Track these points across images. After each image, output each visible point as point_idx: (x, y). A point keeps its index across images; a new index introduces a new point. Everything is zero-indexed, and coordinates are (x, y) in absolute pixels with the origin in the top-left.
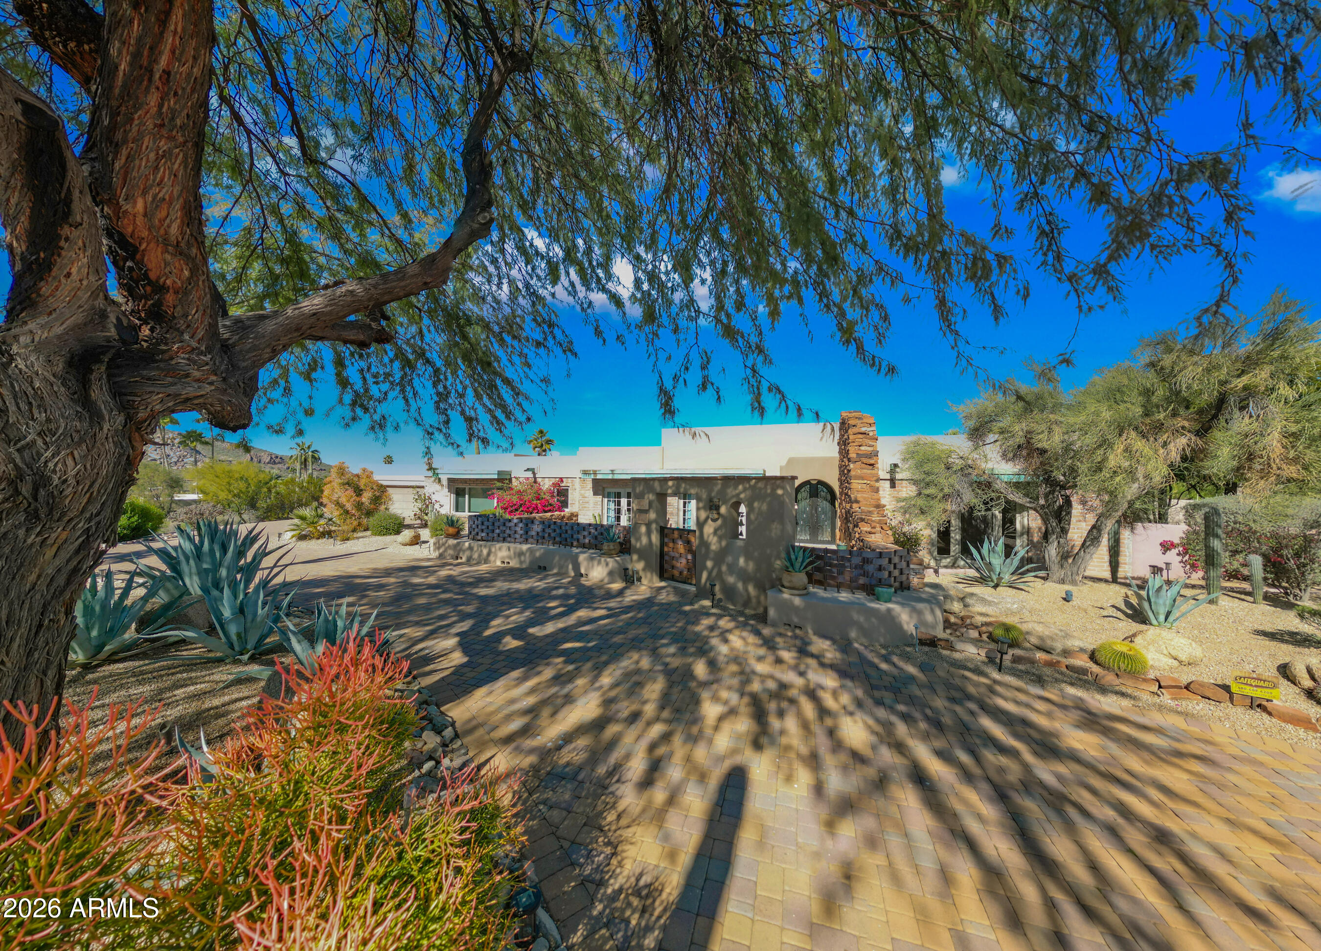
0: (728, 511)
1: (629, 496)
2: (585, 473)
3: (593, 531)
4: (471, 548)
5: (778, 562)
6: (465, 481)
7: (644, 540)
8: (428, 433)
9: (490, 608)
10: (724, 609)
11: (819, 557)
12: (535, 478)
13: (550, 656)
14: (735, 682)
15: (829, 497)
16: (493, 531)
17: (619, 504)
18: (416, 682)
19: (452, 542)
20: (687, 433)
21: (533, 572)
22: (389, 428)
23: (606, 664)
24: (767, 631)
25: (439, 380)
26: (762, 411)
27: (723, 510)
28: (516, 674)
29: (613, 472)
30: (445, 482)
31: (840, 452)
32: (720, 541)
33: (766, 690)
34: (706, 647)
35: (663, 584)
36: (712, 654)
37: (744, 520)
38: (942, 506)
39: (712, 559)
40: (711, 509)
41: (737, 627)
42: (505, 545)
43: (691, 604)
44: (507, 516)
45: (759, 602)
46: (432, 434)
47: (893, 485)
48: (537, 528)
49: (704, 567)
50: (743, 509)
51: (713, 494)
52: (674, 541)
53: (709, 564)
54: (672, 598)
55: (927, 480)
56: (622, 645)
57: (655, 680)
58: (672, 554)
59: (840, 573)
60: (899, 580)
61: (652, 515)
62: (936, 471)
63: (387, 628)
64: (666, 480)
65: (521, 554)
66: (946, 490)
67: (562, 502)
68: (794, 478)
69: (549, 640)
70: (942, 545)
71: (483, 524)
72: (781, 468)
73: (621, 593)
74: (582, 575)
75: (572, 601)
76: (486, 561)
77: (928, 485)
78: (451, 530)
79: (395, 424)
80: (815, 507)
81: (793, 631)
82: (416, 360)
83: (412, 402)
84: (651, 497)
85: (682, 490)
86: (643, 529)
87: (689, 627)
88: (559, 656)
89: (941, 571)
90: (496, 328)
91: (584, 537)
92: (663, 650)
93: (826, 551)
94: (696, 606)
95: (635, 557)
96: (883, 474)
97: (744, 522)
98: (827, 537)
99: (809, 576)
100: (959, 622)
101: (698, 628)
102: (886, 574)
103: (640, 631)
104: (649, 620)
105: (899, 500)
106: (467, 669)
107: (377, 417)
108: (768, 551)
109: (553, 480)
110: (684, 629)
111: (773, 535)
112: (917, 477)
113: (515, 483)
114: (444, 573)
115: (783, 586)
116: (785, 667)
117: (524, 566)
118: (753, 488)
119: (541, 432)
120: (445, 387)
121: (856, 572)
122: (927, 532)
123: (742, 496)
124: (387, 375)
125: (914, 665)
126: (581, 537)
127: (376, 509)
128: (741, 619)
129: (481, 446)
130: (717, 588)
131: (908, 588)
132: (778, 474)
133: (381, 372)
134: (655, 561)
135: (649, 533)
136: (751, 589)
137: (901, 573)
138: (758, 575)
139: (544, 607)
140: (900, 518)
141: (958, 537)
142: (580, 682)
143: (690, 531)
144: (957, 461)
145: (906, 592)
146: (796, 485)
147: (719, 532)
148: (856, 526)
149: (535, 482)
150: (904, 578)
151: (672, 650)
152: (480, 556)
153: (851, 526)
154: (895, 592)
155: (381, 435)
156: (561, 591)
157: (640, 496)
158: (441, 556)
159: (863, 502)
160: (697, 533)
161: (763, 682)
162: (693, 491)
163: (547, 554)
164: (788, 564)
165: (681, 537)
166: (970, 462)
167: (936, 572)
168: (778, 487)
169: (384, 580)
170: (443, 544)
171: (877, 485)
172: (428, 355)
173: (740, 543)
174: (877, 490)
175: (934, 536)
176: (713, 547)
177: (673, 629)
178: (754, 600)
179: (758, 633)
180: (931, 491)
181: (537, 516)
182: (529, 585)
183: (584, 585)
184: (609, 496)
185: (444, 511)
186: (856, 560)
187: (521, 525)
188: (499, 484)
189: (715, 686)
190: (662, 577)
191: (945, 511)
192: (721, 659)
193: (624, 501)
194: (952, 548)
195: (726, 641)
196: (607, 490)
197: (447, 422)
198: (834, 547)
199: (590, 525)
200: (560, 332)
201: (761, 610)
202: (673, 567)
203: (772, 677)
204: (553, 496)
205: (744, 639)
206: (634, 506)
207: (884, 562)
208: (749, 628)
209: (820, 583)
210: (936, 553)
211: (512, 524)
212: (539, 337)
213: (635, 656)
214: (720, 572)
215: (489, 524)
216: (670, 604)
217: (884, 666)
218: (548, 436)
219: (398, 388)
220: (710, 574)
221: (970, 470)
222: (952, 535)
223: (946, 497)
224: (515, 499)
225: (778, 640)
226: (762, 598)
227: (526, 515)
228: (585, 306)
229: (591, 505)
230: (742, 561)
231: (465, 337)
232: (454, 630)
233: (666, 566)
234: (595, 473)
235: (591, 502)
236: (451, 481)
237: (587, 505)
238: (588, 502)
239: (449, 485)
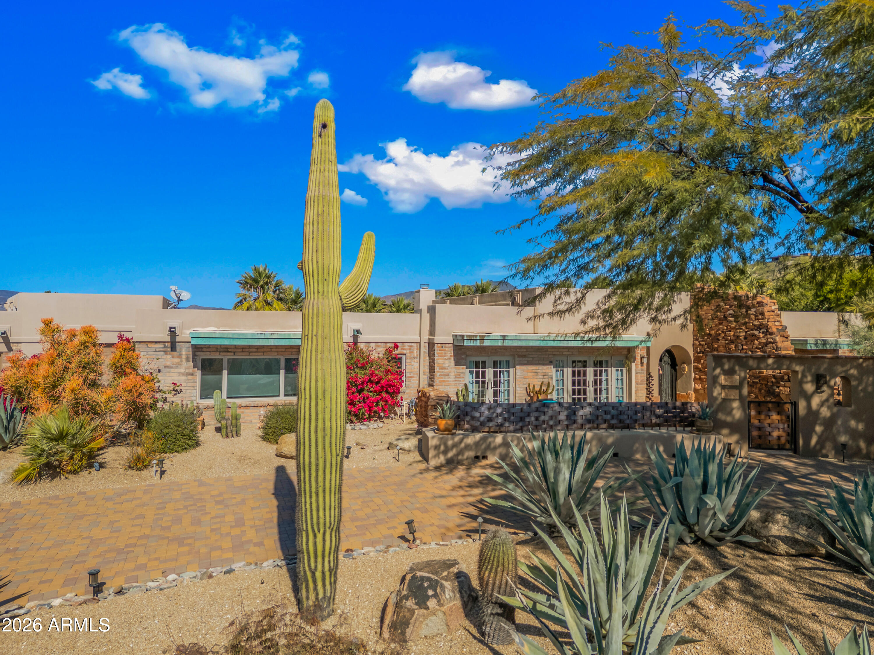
12: (356, 343)
17: (483, 375)
29: (504, 338)
39: (822, 425)
40: (818, 383)
51: (820, 371)
52: (762, 413)
53: (819, 429)
58: (758, 425)
61: (745, 391)
84: (743, 373)
109: (386, 346)
160: (803, 404)
173: (848, 410)
176: (822, 415)
184: (470, 365)
190: (749, 448)
193: (491, 372)
196: (469, 359)
202: (761, 437)
220: (820, 437)
229: (453, 378)
233: (752, 437)
235: (452, 375)
236: (196, 349)
237: (446, 378)
238: (448, 375)
239: (194, 355)
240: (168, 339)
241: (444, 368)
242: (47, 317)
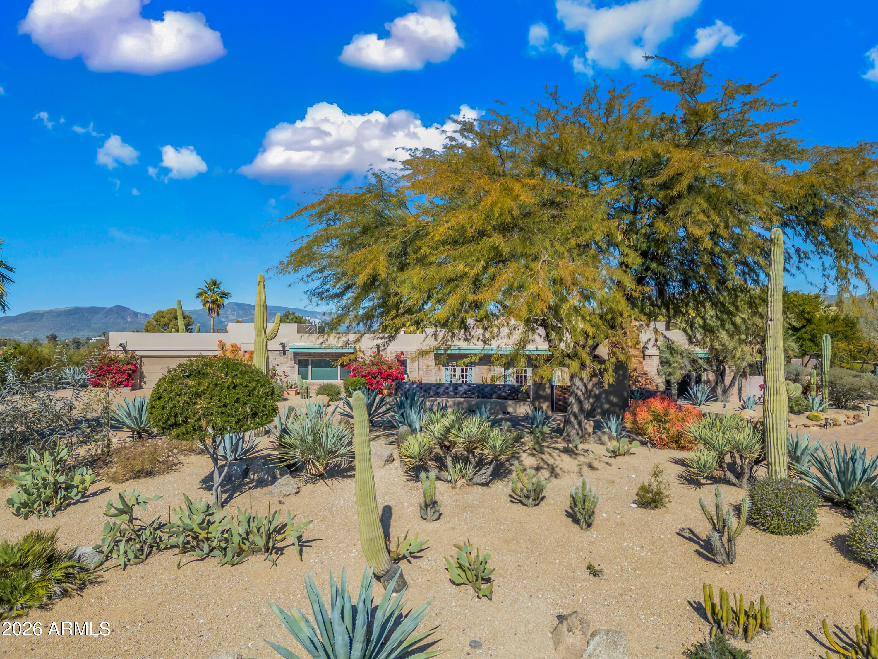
6: (308, 354)
12: (379, 351)
30: (291, 356)
47: (644, 358)
58: (560, 398)
109: (395, 353)
149: (379, 354)
171: (641, 359)
174: (642, 362)
190: (553, 410)
193: (458, 369)
202: (560, 405)
233: (555, 405)
236: (296, 354)
238: (431, 370)
239: (294, 357)
240: (282, 349)
242: (220, 339)
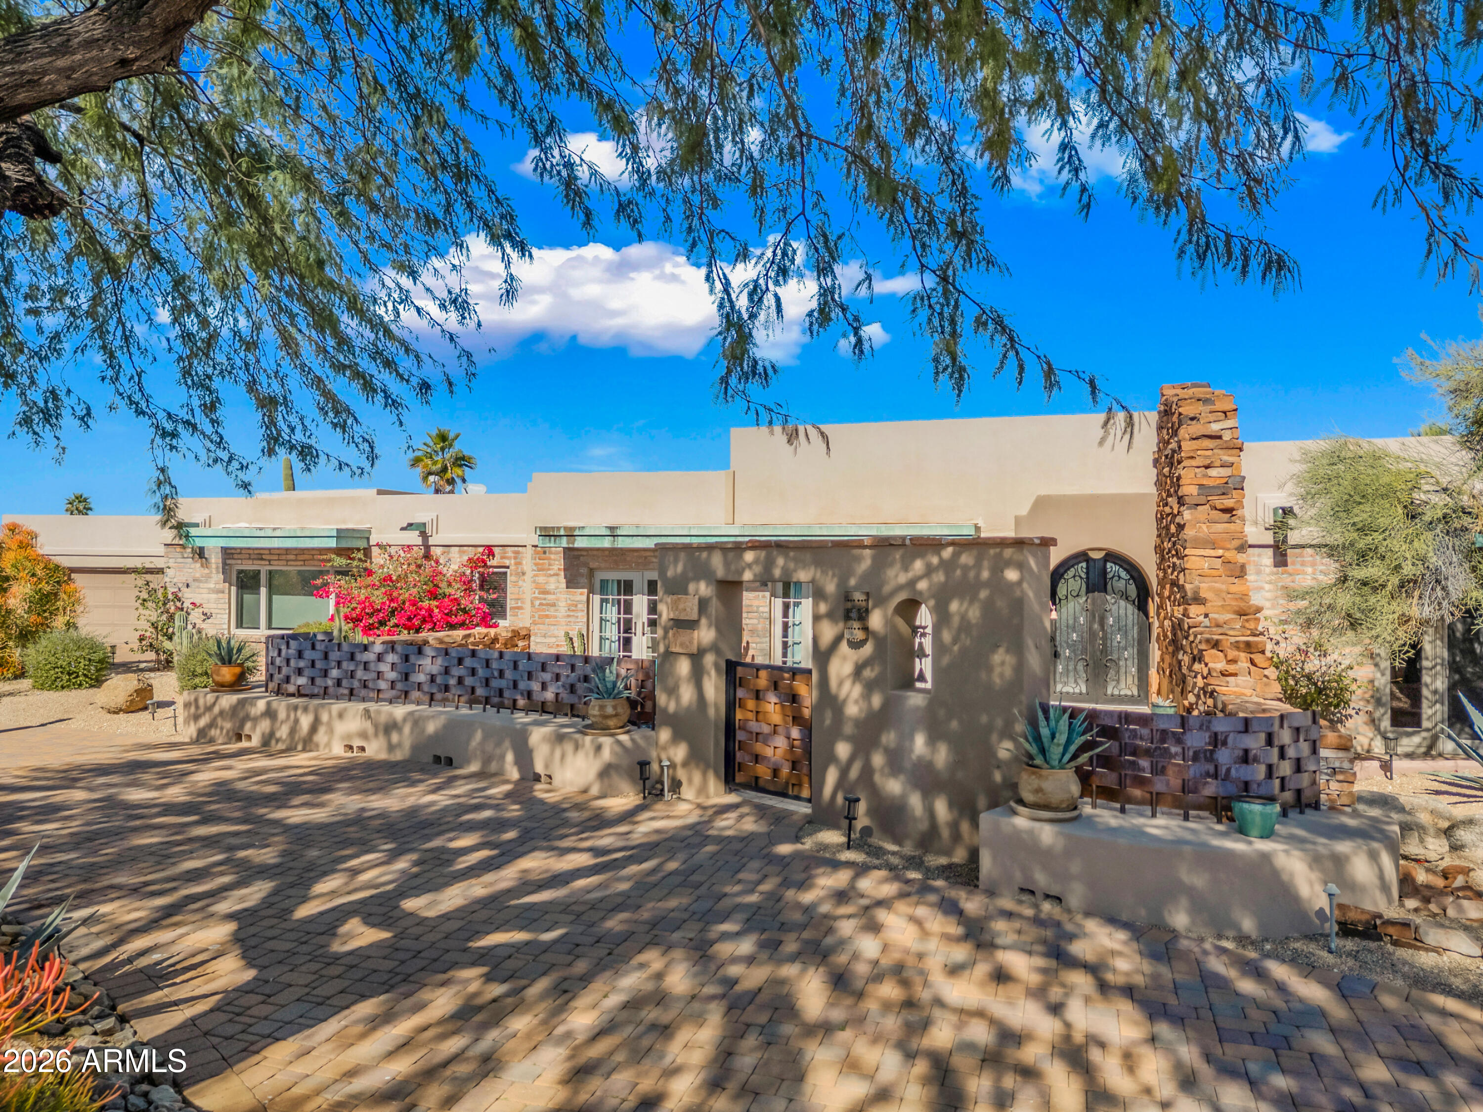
0: (888, 622)
1: (652, 588)
2: (547, 533)
3: (565, 672)
4: (270, 713)
5: (1008, 744)
6: (259, 554)
7: (687, 694)
8: (164, 434)
9: (314, 853)
10: (877, 852)
11: (1109, 732)
12: (427, 547)
13: (456, 965)
14: (891, 1023)
15: (1132, 590)
16: (325, 674)
17: (628, 608)
18: (128, 1031)
19: (228, 700)
20: (778, 429)
21: (422, 770)
22: (68, 422)
23: (585, 980)
24: (972, 905)
25: (189, 307)
26: (959, 374)
27: (876, 620)
28: (366, 1008)
29: (613, 532)
30: (215, 559)
31: (1159, 484)
32: (867, 695)
33: (968, 1047)
34: (829, 940)
35: (732, 798)
36: (842, 959)
37: (927, 643)
38: (1399, 607)
39: (848, 739)
40: (847, 617)
41: (903, 895)
42: (356, 708)
43: (797, 839)
44: (359, 637)
45: (956, 837)
46: (174, 435)
47: (1281, 559)
48: (429, 665)
49: (832, 758)
50: (925, 617)
51: (852, 582)
52: (758, 695)
53: (843, 750)
54: (750, 825)
55: (1361, 545)
56: (628, 936)
57: (699, 1019)
58: (754, 726)
59: (1159, 770)
60: (1292, 785)
61: (705, 634)
62: (1383, 522)
63: (59, 901)
64: (738, 548)
65: (391, 727)
66: (1408, 570)
67: (492, 604)
68: (1047, 543)
69: (455, 925)
70: (1404, 703)
71: (300, 655)
72: (1018, 520)
73: (628, 816)
74: (537, 778)
75: (511, 835)
76: (308, 743)
77: (1363, 557)
78: (227, 674)
79: (81, 411)
80: (1099, 616)
81: (1036, 906)
82: (129, 256)
83: (122, 358)
84: (704, 589)
85: (777, 573)
86: (684, 667)
87: (790, 894)
88: (473, 964)
89: (1397, 764)
90: (329, 187)
91: (544, 687)
92: (725, 949)
93: (1127, 718)
94: (808, 844)
95: (664, 735)
96: (1255, 533)
97: (928, 649)
98: (1127, 686)
99: (1084, 777)
100: (1440, 883)
101: (807, 897)
102: (1262, 770)
103: (673, 903)
104: (695, 878)
105: (1291, 595)
106: (254, 999)
107: (36, 396)
108: (984, 719)
109: (471, 553)
110: (775, 897)
111: (997, 680)
112: (1336, 538)
113: (378, 558)
114: (206, 776)
115: (1021, 802)
116: (1016, 991)
117: (398, 756)
118: (948, 566)
119: (443, 438)
120: (204, 322)
121: (1194, 770)
122: (1364, 672)
123: (922, 585)
124: (59, 293)
125: (1324, 982)
126: (536, 686)
127: (45, 626)
128: (913, 875)
129: (298, 465)
130: (862, 807)
131: (1316, 806)
132: (1009, 532)
133: (44, 287)
134: (714, 745)
135: (697, 674)
136: (941, 808)
137: (1298, 767)
138: (960, 775)
139: (443, 850)
140: (1298, 638)
141: (1441, 684)
142: (520, 1023)
143: (795, 672)
144: (1435, 499)
145: (1310, 814)
146: (1054, 562)
147: (868, 673)
148: (1198, 658)
149: (427, 556)
150: (1304, 780)
151: (746, 946)
152: (293, 731)
153: (1186, 659)
154: (1284, 813)
155: (47, 433)
156: (487, 814)
157: (677, 588)
158: (202, 736)
159: (1214, 602)
160: (815, 676)
161: (960, 1026)
162: (803, 575)
163: (452, 727)
164: (1033, 750)
165: (776, 686)
166: (1465, 500)
167: (1386, 767)
168: (1008, 563)
169: (61, 796)
170: (209, 708)
171: (1241, 558)
172: (157, 243)
173: (915, 700)
174: (1240, 572)
175: (1383, 681)
176: (852, 710)
177: (753, 898)
178: (945, 833)
179: (950, 908)
180: (1373, 571)
181: (431, 637)
182: (411, 801)
183: (542, 802)
184: (604, 587)
185: (210, 629)
186: (1197, 740)
187: (391, 658)
188: (340, 562)
189: (846, 1035)
190: (730, 780)
191: (1405, 620)
192: (862, 969)
193: (640, 602)
194: (1427, 711)
195: (874, 927)
196: (600, 576)
197: (210, 408)
198: (1145, 709)
199: (558, 658)
200: (484, 193)
201: (959, 856)
202: (757, 758)
203: (980, 1014)
204: (468, 590)
205: (917, 922)
206: (665, 612)
207: (1255, 742)
208: (933, 898)
209: (1109, 794)
210: (1386, 724)
211: (370, 656)
212: (434, 204)
213: (653, 959)
214: (867, 771)
215: (317, 655)
216: (747, 839)
217: (1247, 986)
218: (459, 447)
219: (88, 324)
220: (844, 772)
221: (1466, 521)
222: (1426, 678)
223: (1407, 586)
224: (378, 597)
225: (1000, 925)
226: (965, 827)
227: (404, 636)
228: (542, 128)
229: (562, 610)
230: (920, 743)
231: (253, 200)
232: (223, 907)
233: (739, 756)
234: (571, 534)
235: (562, 604)
236: (228, 553)
237: (551, 612)
238: (554, 605)
239: (225, 564)
241: (548, 593)
